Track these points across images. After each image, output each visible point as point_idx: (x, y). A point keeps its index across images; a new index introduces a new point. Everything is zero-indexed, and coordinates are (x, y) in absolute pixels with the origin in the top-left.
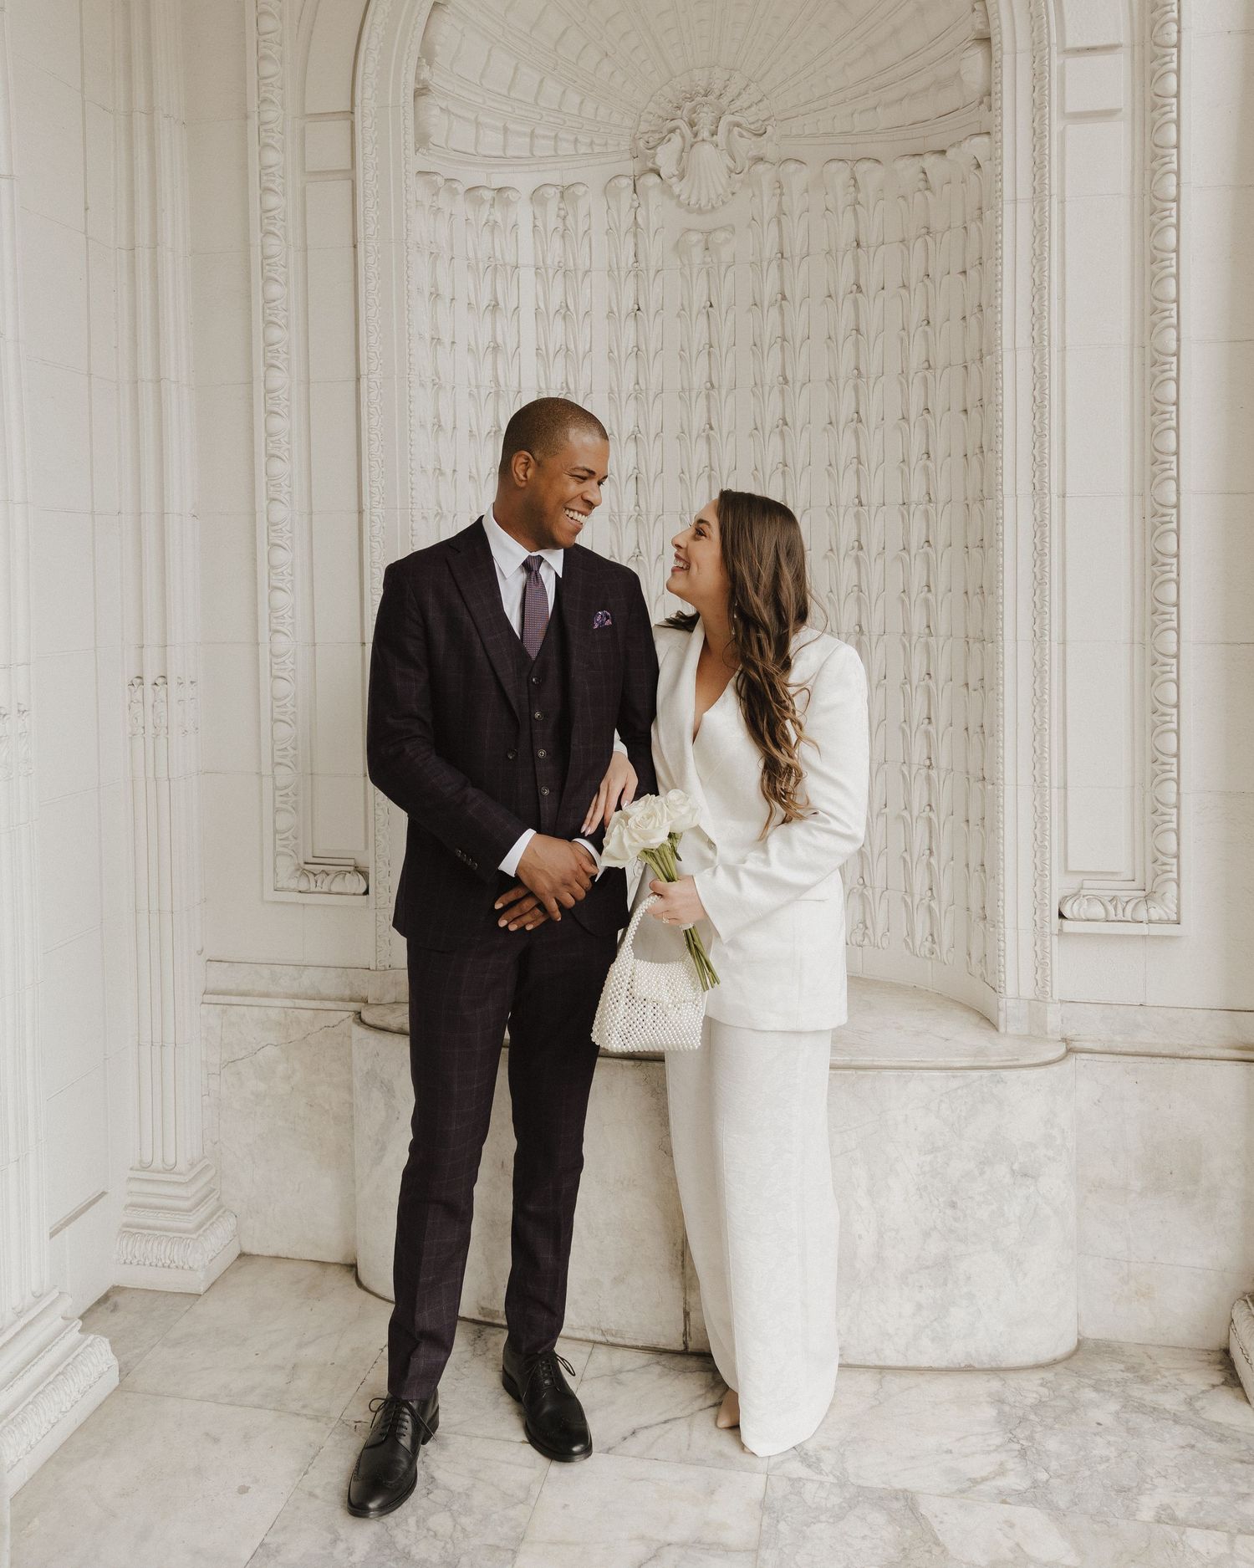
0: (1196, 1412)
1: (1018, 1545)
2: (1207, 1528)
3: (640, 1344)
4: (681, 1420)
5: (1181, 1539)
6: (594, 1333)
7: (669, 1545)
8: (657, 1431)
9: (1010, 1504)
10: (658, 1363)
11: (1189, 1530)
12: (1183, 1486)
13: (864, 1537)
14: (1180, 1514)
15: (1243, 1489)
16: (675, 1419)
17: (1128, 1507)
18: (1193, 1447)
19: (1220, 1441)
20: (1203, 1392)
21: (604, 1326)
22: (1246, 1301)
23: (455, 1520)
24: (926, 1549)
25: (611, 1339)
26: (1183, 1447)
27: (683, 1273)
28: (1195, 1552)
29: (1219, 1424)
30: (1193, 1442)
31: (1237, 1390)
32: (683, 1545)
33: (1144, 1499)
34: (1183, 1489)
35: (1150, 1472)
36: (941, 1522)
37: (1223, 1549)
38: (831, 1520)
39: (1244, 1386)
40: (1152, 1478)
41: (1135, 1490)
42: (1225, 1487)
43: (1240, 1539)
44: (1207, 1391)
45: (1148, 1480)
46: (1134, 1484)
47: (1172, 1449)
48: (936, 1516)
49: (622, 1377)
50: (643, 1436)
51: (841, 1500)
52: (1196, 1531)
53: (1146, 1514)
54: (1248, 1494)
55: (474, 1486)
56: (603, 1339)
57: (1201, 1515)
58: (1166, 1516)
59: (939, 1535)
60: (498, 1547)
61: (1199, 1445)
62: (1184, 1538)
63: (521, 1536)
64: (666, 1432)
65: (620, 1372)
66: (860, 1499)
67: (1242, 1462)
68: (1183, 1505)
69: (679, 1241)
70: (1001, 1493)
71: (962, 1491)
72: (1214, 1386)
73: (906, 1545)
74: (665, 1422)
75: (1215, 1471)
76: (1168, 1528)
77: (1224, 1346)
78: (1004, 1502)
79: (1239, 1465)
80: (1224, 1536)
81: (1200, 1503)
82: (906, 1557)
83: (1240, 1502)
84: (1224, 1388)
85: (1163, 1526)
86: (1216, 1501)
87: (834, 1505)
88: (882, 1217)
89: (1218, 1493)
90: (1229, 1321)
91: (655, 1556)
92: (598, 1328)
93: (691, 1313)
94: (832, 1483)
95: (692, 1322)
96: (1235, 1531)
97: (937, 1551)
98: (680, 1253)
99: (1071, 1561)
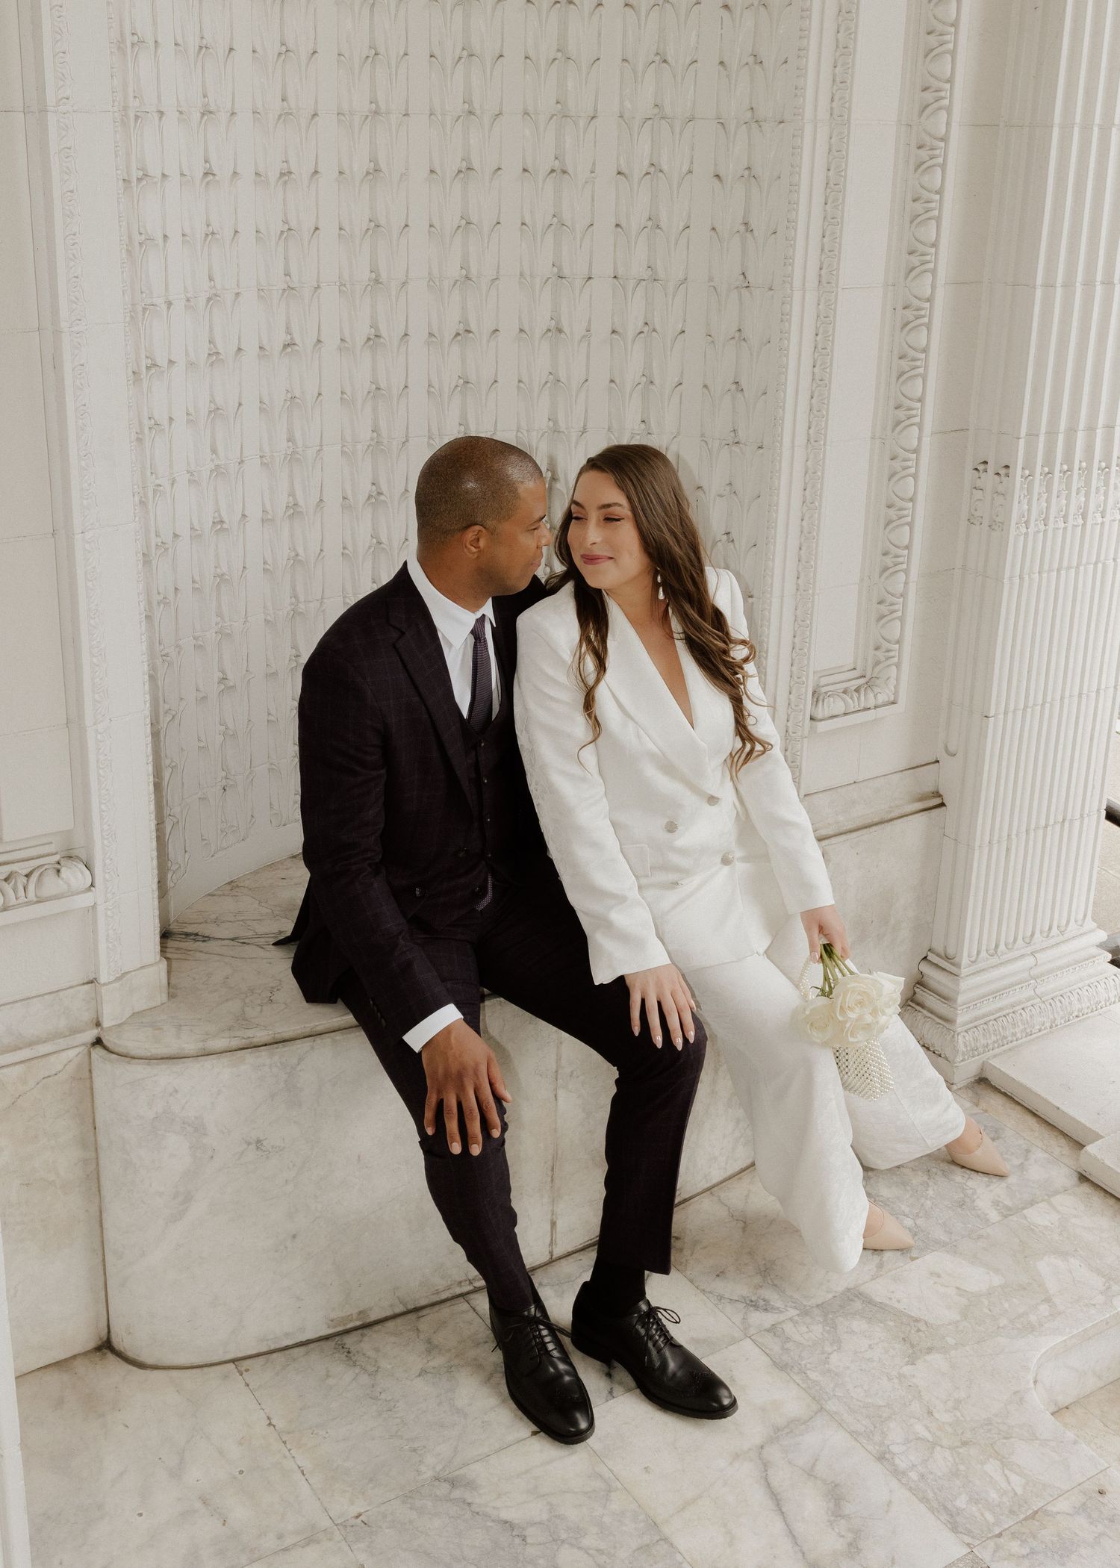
1: (958, 1288)
2: (1032, 1205)
5: (1029, 1222)
6: (461, 1286)
7: (762, 1447)
9: (918, 1258)
11: (1025, 1211)
13: (870, 1347)
14: (1008, 1202)
15: (1016, 1161)
17: (978, 1216)
22: (911, 1005)
23: (580, 1548)
24: (915, 1330)
28: (1046, 1227)
32: (770, 1440)
33: (978, 1203)
35: (958, 1179)
36: (898, 1301)
37: (1056, 1215)
38: (835, 1348)
40: (965, 1184)
41: (967, 1200)
43: (1052, 1199)
45: (965, 1187)
46: (962, 1195)
48: (890, 1299)
51: (821, 1325)
52: (1029, 1211)
53: (994, 1216)
54: (1022, 1164)
55: (550, 1504)
56: (470, 1288)
57: (1017, 1195)
58: (1004, 1210)
59: (909, 1313)
60: (647, 1545)
62: (1029, 1220)
63: (651, 1522)
66: (831, 1316)
68: (1001, 1193)
69: (550, 1157)
71: (881, 1266)
73: (901, 1335)
76: (1014, 1218)
78: (913, 1258)
80: (1045, 1205)
81: (1007, 1187)
82: (912, 1345)
83: (1025, 1173)
85: (1011, 1218)
87: (822, 1333)
91: (765, 1465)
92: (466, 1281)
93: (557, 1222)
94: (798, 1315)
95: (558, 1230)
96: (1046, 1198)
97: (923, 1327)
98: (550, 1169)
99: (997, 1281)
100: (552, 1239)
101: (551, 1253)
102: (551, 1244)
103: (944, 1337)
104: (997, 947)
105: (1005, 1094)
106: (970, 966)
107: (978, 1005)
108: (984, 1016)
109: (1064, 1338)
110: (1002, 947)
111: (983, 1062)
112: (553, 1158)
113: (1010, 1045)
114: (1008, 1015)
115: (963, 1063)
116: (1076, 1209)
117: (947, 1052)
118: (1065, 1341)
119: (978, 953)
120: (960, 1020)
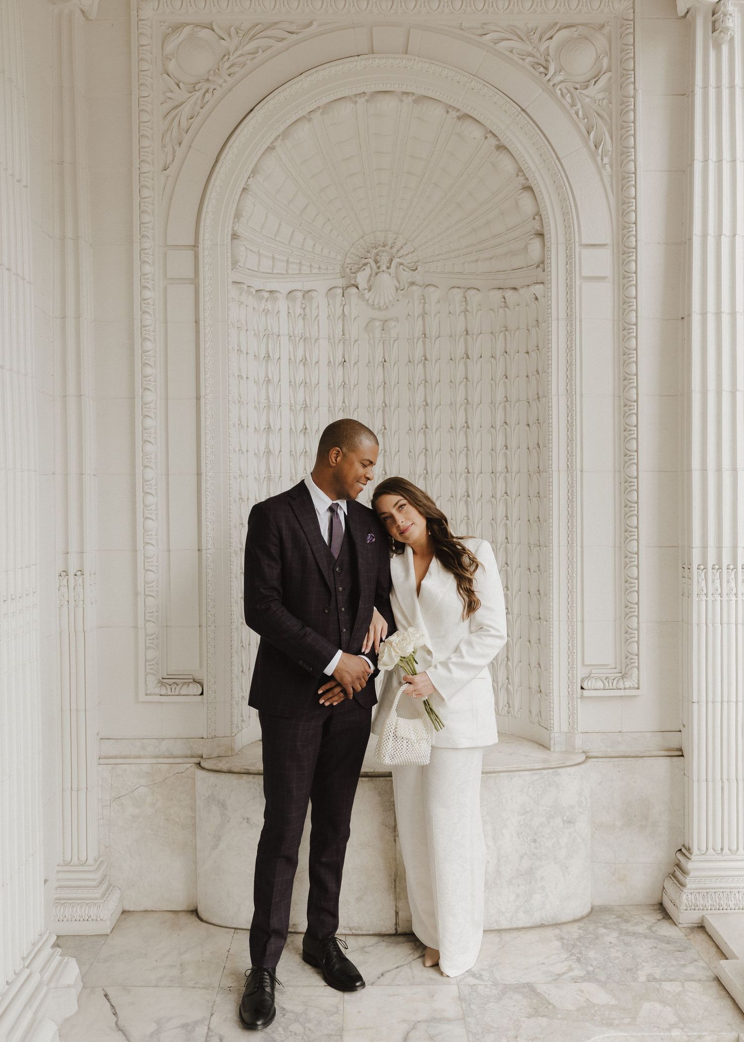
0: (654, 932)
1: (587, 999)
2: (671, 981)
3: (371, 933)
4: (406, 966)
5: (660, 987)
6: (345, 929)
7: (419, 1022)
8: (394, 972)
9: (579, 982)
10: (383, 941)
11: (663, 983)
12: (656, 965)
13: (514, 1006)
14: (657, 977)
15: (682, 962)
16: (402, 966)
17: (633, 977)
18: (656, 947)
19: (668, 943)
20: (655, 923)
21: (351, 925)
22: (670, 877)
23: (303, 1026)
24: (546, 1007)
25: (354, 932)
26: (652, 948)
28: (668, 991)
29: (665, 936)
30: (655, 945)
31: (670, 920)
32: (426, 1021)
33: (640, 973)
34: (656, 966)
35: (639, 960)
36: (549, 995)
37: (680, 989)
38: (496, 1001)
39: (673, 918)
40: (641, 963)
41: (635, 969)
42: (674, 963)
43: (686, 983)
44: (657, 923)
45: (640, 964)
46: (634, 967)
47: (647, 950)
48: (546, 992)
49: (366, 949)
50: (387, 975)
51: (498, 991)
52: (666, 983)
53: (643, 979)
54: (685, 965)
55: (307, 1009)
56: (350, 932)
57: (667, 976)
58: (651, 978)
59: (549, 1000)
60: (331, 1035)
61: (658, 946)
62: (662, 986)
63: (342, 1028)
64: (399, 972)
65: (365, 947)
66: (507, 990)
67: (680, 951)
68: (658, 973)
69: (393, 874)
70: (573, 978)
71: (555, 980)
72: (659, 920)
73: (536, 1007)
74: (397, 967)
75: (668, 957)
76: (654, 983)
77: (660, 901)
78: (576, 982)
79: (678, 953)
80: (679, 983)
81: (665, 971)
82: (536, 1012)
83: (682, 968)
84: (664, 920)
85: (651, 982)
86: (672, 969)
87: (495, 994)
88: (500, 850)
89: (672, 966)
90: (662, 887)
91: (414, 1028)
92: (347, 927)
93: (399, 913)
94: (491, 985)
95: (400, 917)
96: (683, 981)
97: (550, 1007)
98: (393, 880)
99: (613, 1002)
100: (396, 922)
101: (396, 929)
102: (396, 924)
103: (557, 1014)
104: (721, 849)
105: (710, 936)
106: (699, 855)
107: (703, 880)
108: (708, 888)
109: (625, 1034)
110: (726, 850)
111: (703, 916)
112: (395, 874)
113: (725, 911)
114: (725, 892)
115: (686, 911)
116: (696, 989)
117: (677, 902)
118: (626, 1036)
119: (706, 849)
120: (688, 886)
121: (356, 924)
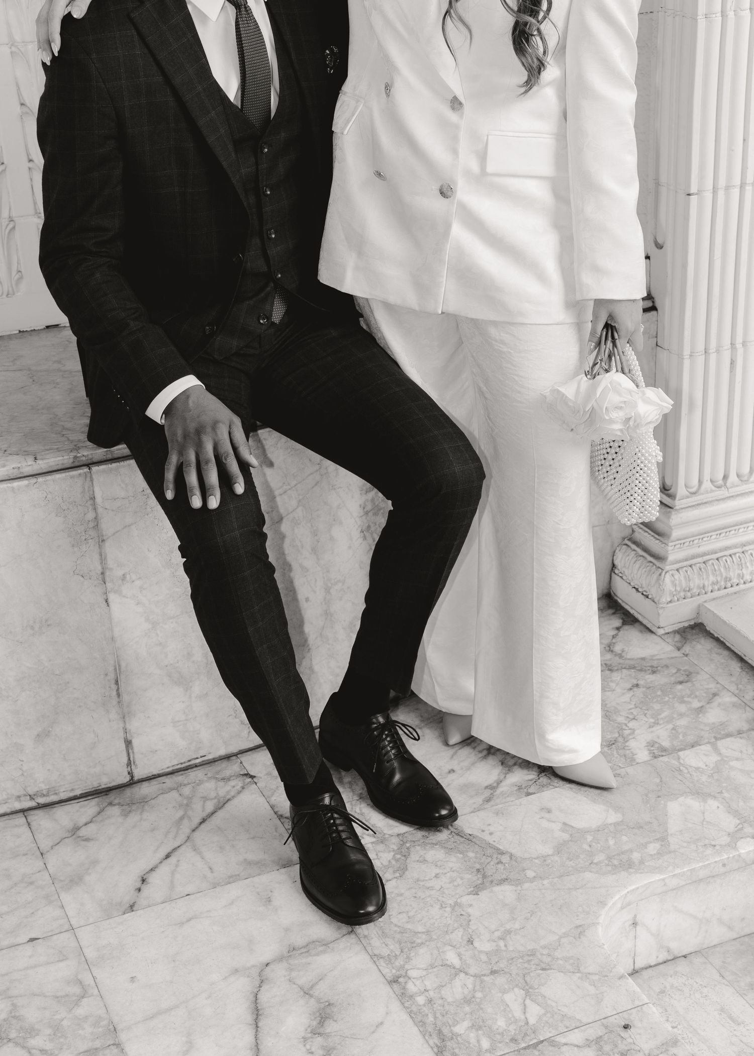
0: (620, 656)
1: (565, 824)
2: (693, 747)
3: (78, 792)
4: (183, 848)
5: (680, 763)
6: (20, 801)
7: (267, 965)
8: (165, 869)
9: (534, 793)
10: (110, 804)
11: (681, 754)
12: (653, 720)
13: (437, 876)
14: (666, 744)
15: (696, 704)
16: (175, 850)
17: (625, 756)
18: (637, 685)
19: (654, 672)
20: (614, 637)
21: (31, 790)
22: (626, 545)
23: (23, 1047)
24: (496, 862)
25: (42, 800)
26: (631, 689)
27: (119, 702)
28: (697, 769)
29: (643, 659)
30: (635, 682)
31: (637, 625)
32: (280, 959)
33: (632, 744)
34: (654, 723)
35: (621, 719)
36: (491, 834)
37: (714, 758)
38: (398, 875)
39: (640, 618)
41: (620, 739)
42: (682, 708)
43: (720, 744)
44: (617, 635)
45: (624, 727)
46: (617, 735)
47: (623, 694)
48: (483, 831)
49: (83, 832)
50: (155, 879)
51: (392, 854)
52: (687, 752)
53: (643, 755)
54: (702, 707)
55: (14, 1005)
56: (32, 804)
57: (681, 737)
58: (658, 751)
59: (498, 846)
60: (96, 1049)
61: (641, 682)
62: (682, 761)
63: (111, 1027)
64: (177, 866)
65: (78, 829)
66: (408, 845)
67: (681, 683)
68: (663, 735)
69: (111, 669)
70: (520, 788)
71: (488, 800)
72: (618, 629)
73: (478, 866)
74: (168, 856)
75: (667, 699)
76: (665, 759)
77: (606, 591)
78: (528, 794)
79: (680, 687)
80: (708, 748)
81: (673, 729)
82: (484, 876)
83: (700, 715)
84: (626, 627)
85: (661, 759)
86: (683, 722)
87: (390, 861)
88: (328, 571)
89: (681, 715)
90: (610, 566)
91: (262, 981)
92: (25, 795)
93: (133, 741)
94: (372, 843)
95: (136, 750)
96: (713, 740)
97: (505, 859)
98: (113, 682)
99: (613, 817)
100: (129, 759)
101: (131, 774)
102: (129, 764)
103: (524, 870)
104: (725, 477)
105: (717, 640)
106: (688, 497)
107: (695, 542)
108: (704, 554)
109: (662, 877)
110: (733, 478)
111: (699, 606)
112: (115, 669)
113: (735, 589)
114: (735, 554)
115: (670, 605)
116: (741, 752)
117: (653, 592)
118: (664, 880)
119: (700, 482)
120: (671, 558)
121: (40, 785)
